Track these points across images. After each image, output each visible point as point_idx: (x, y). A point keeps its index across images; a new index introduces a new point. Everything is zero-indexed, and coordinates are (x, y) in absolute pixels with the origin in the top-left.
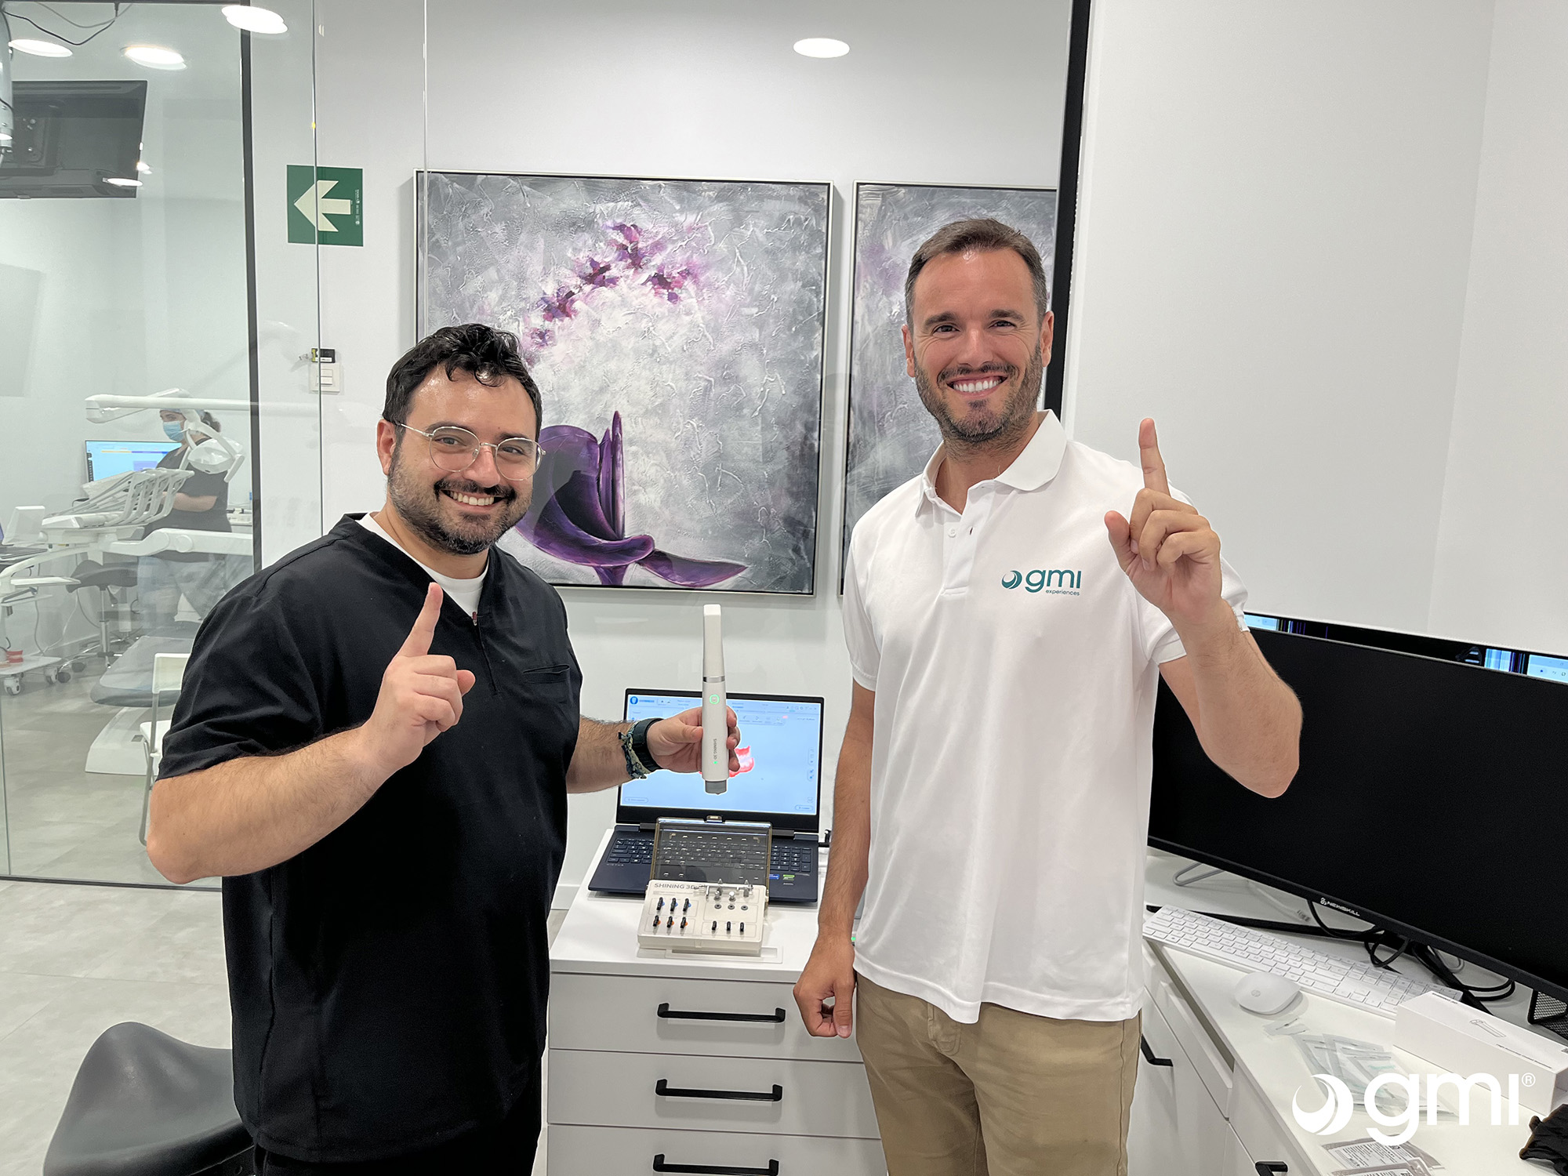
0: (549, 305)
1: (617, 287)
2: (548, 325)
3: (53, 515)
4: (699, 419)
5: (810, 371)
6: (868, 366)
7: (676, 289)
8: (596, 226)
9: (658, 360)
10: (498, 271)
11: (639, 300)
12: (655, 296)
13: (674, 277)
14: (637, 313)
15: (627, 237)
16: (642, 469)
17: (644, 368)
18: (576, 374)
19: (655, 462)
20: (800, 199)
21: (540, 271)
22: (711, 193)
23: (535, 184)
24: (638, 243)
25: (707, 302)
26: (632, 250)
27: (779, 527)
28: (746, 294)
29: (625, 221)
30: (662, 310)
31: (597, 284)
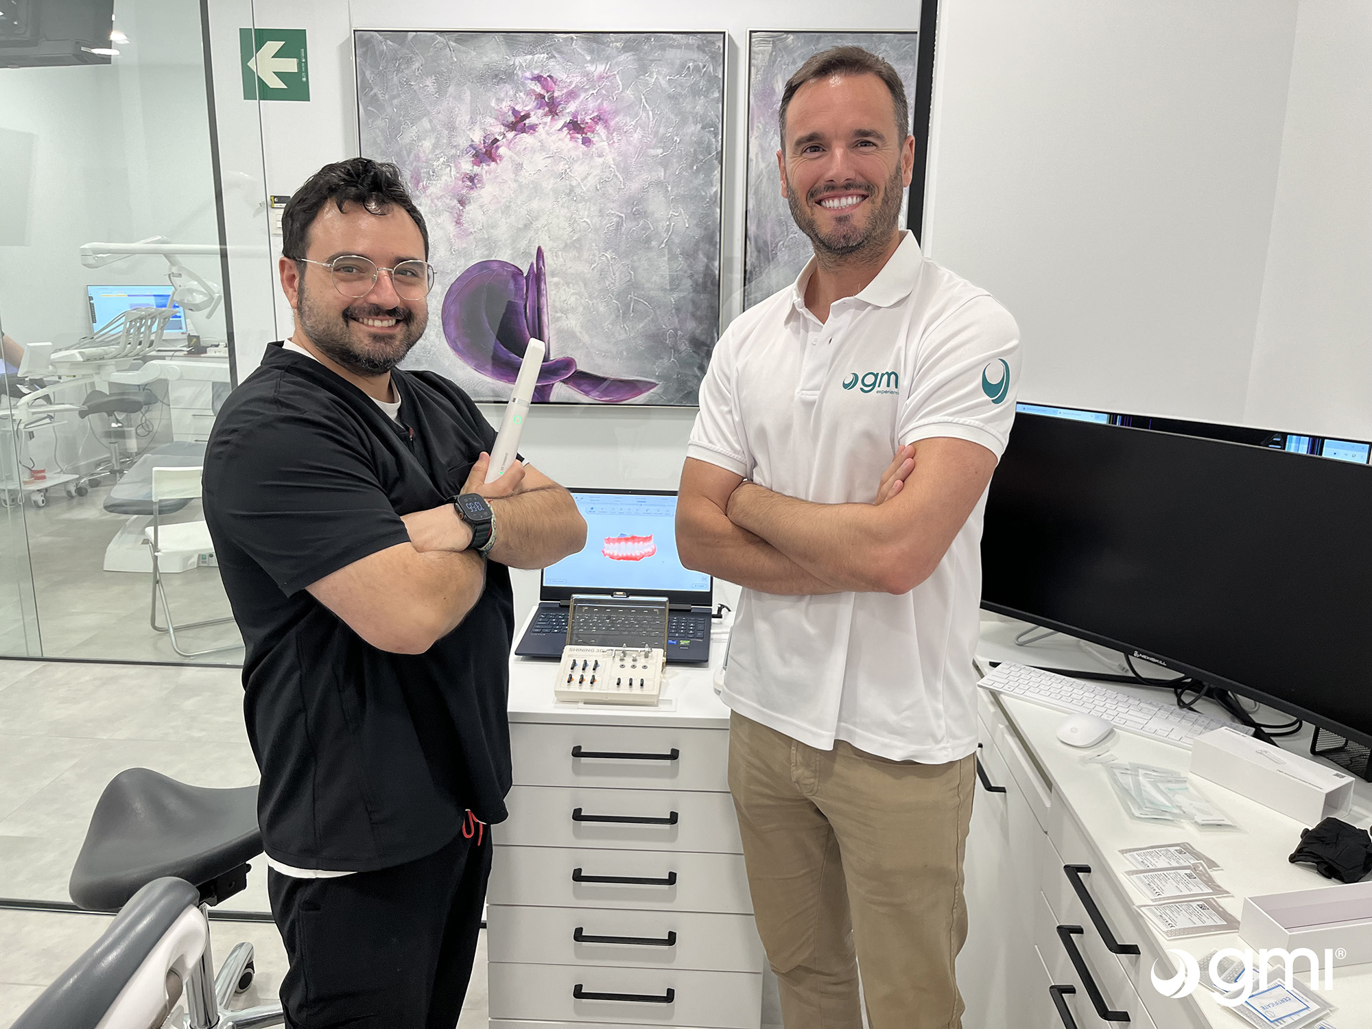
0: (477, 151)
1: (537, 134)
2: (476, 169)
3: (60, 350)
4: (613, 252)
5: (710, 206)
6: (763, 200)
7: (589, 133)
8: (516, 77)
9: (575, 199)
10: (430, 121)
11: (557, 144)
12: (571, 140)
13: (587, 123)
14: (556, 157)
15: (543, 87)
16: (563, 298)
17: (562, 206)
18: (502, 213)
19: (576, 291)
20: (699, 47)
21: (467, 120)
22: (618, 44)
23: (460, 39)
24: (554, 92)
25: (616, 145)
26: (549, 99)
27: (685, 347)
28: (651, 137)
29: (542, 72)
30: (577, 153)
31: (518, 131)
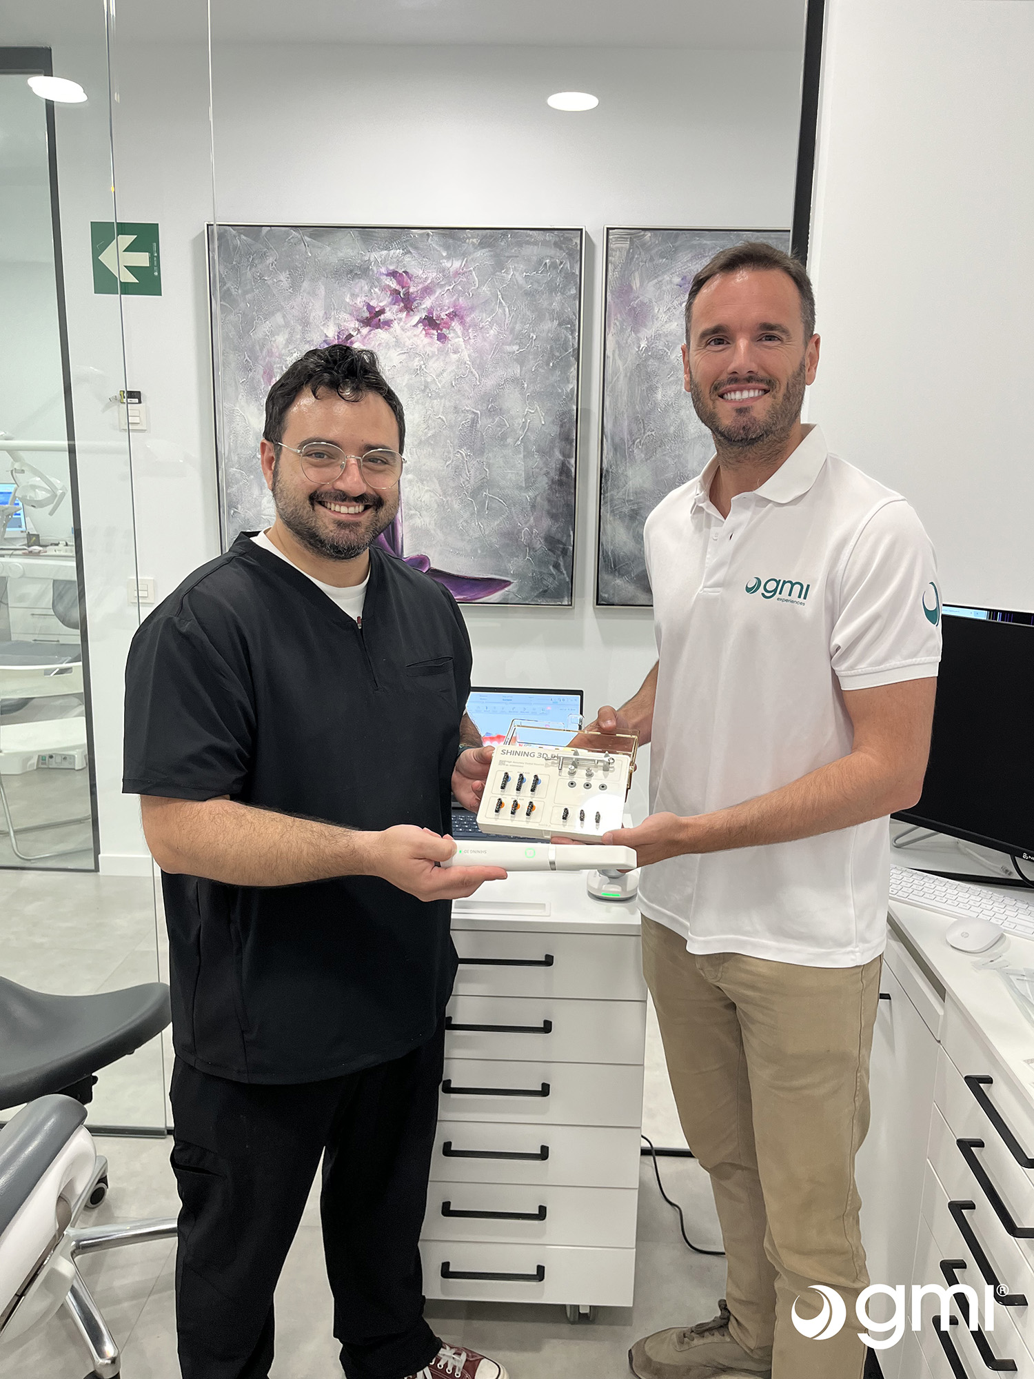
1: (392, 330)
4: (468, 449)
5: (567, 403)
6: (619, 398)
7: (444, 330)
8: (371, 273)
9: (430, 395)
10: (284, 316)
11: (411, 340)
12: (426, 336)
13: (443, 319)
14: (411, 353)
15: (399, 283)
16: (417, 495)
17: (417, 402)
19: (429, 488)
20: (555, 244)
21: (321, 315)
22: (475, 240)
23: (315, 234)
24: (409, 287)
25: (472, 341)
26: (404, 295)
27: (540, 546)
28: (507, 333)
29: (397, 267)
30: (432, 349)
31: (373, 327)
